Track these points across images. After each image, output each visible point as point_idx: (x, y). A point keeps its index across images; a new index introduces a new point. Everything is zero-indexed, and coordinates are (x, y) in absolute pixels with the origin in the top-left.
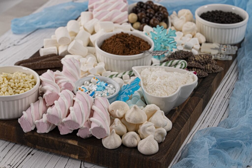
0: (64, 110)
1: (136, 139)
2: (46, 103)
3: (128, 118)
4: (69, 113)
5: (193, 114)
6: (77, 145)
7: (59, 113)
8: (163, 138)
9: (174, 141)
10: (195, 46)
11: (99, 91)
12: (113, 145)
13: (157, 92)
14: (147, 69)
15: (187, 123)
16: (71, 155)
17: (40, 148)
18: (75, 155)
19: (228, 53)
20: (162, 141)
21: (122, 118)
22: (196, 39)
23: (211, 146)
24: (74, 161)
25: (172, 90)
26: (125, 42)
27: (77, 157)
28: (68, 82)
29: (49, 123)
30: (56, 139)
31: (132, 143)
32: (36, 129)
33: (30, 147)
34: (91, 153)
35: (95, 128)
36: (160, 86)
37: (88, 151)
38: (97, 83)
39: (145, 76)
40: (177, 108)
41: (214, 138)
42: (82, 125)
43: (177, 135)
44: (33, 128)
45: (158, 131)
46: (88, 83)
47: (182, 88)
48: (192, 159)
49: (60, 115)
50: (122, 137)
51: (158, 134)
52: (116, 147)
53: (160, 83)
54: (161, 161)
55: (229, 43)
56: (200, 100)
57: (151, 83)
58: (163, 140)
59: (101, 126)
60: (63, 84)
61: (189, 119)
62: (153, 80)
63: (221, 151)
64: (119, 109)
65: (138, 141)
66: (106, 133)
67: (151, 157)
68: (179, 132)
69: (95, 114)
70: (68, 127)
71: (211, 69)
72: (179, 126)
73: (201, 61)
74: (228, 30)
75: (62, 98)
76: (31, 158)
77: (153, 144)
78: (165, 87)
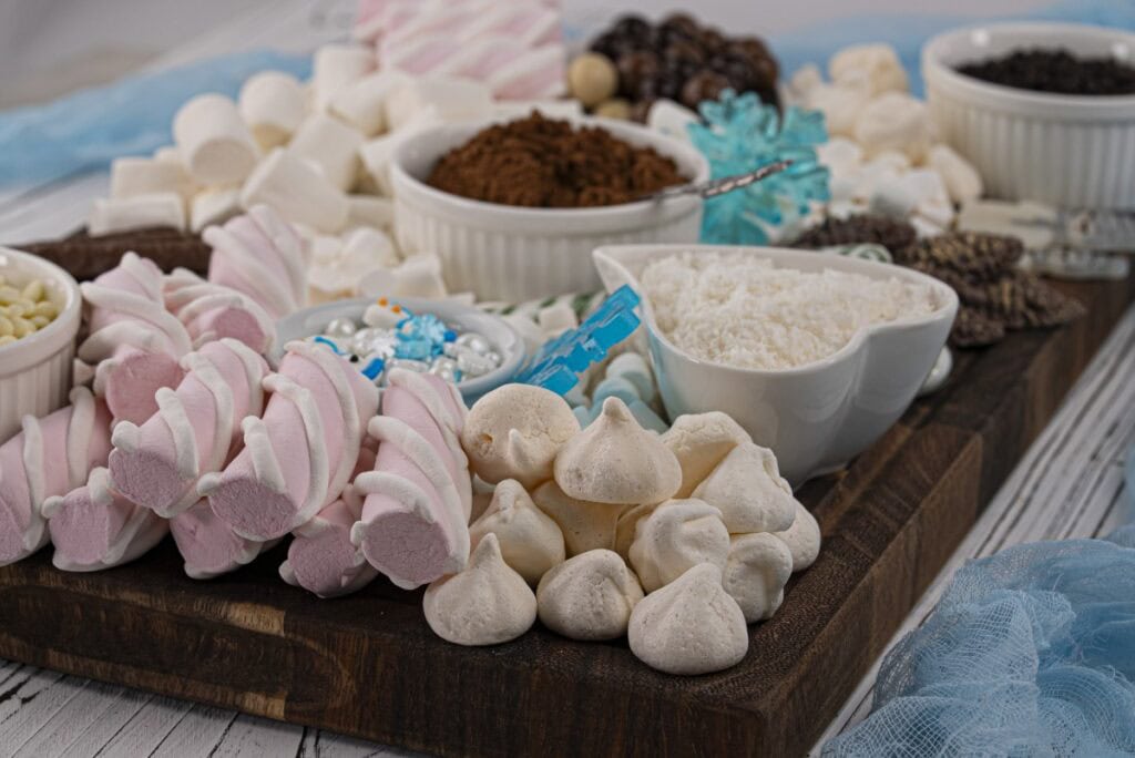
0: (211, 433)
1: (620, 588)
2: (110, 417)
3: (573, 475)
4: (237, 445)
5: (933, 499)
6: (283, 634)
7: (178, 440)
8: (770, 593)
9: (836, 616)
10: (926, 208)
11: (410, 358)
12: (488, 619)
13: (734, 352)
14: (672, 259)
15: (901, 535)
16: (243, 698)
17: (69, 663)
18: (267, 697)
19: (1106, 245)
20: (765, 613)
21: (540, 483)
22: (930, 176)
23: (1045, 634)
24: (260, 733)
25: (816, 347)
26: (551, 157)
27: (277, 708)
28: (237, 306)
29: (123, 509)
30: (162, 605)
31: (598, 614)
32: (47, 550)
33: (17, 665)
34: (361, 679)
35: (383, 521)
36: (749, 322)
37: (340, 666)
38: (400, 326)
39: (664, 288)
40: (840, 468)
41: (1061, 600)
42: (312, 507)
43: (852, 588)
44: (30, 542)
45: (747, 549)
46: (347, 328)
47: (875, 340)
48: (939, 700)
49: (188, 452)
50: (540, 587)
51: (743, 566)
52: (501, 634)
53: (748, 308)
54: (764, 705)
55: (1108, 203)
56: (967, 438)
57: (700, 315)
58: (770, 607)
59: (417, 507)
60: (206, 319)
61: (910, 522)
62: (714, 301)
63: (1102, 676)
64: (520, 427)
65: (631, 601)
66: (446, 554)
67: (706, 686)
68: (859, 575)
69: (385, 454)
70: (229, 526)
71: (1020, 305)
72: (856, 550)
73: (964, 267)
74: (1098, 134)
75: (200, 374)
76: (18, 715)
77: (719, 615)
78: (778, 331)
